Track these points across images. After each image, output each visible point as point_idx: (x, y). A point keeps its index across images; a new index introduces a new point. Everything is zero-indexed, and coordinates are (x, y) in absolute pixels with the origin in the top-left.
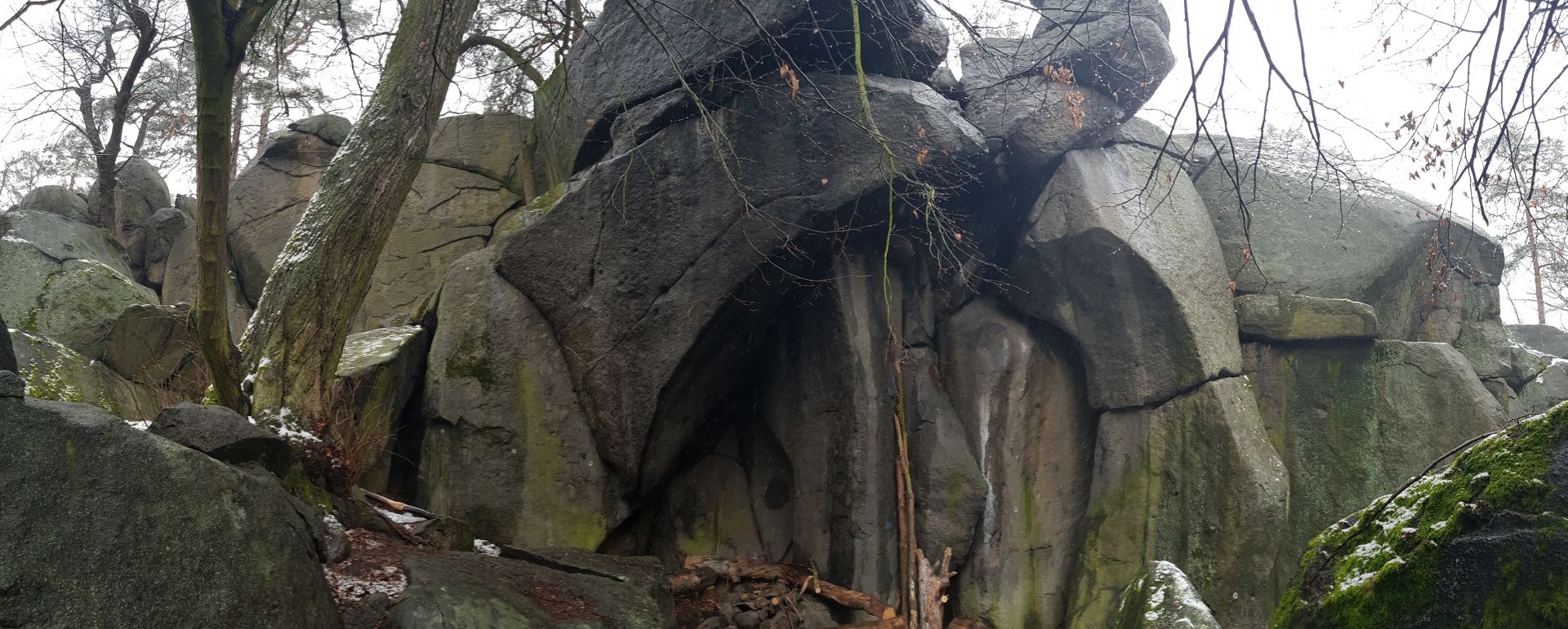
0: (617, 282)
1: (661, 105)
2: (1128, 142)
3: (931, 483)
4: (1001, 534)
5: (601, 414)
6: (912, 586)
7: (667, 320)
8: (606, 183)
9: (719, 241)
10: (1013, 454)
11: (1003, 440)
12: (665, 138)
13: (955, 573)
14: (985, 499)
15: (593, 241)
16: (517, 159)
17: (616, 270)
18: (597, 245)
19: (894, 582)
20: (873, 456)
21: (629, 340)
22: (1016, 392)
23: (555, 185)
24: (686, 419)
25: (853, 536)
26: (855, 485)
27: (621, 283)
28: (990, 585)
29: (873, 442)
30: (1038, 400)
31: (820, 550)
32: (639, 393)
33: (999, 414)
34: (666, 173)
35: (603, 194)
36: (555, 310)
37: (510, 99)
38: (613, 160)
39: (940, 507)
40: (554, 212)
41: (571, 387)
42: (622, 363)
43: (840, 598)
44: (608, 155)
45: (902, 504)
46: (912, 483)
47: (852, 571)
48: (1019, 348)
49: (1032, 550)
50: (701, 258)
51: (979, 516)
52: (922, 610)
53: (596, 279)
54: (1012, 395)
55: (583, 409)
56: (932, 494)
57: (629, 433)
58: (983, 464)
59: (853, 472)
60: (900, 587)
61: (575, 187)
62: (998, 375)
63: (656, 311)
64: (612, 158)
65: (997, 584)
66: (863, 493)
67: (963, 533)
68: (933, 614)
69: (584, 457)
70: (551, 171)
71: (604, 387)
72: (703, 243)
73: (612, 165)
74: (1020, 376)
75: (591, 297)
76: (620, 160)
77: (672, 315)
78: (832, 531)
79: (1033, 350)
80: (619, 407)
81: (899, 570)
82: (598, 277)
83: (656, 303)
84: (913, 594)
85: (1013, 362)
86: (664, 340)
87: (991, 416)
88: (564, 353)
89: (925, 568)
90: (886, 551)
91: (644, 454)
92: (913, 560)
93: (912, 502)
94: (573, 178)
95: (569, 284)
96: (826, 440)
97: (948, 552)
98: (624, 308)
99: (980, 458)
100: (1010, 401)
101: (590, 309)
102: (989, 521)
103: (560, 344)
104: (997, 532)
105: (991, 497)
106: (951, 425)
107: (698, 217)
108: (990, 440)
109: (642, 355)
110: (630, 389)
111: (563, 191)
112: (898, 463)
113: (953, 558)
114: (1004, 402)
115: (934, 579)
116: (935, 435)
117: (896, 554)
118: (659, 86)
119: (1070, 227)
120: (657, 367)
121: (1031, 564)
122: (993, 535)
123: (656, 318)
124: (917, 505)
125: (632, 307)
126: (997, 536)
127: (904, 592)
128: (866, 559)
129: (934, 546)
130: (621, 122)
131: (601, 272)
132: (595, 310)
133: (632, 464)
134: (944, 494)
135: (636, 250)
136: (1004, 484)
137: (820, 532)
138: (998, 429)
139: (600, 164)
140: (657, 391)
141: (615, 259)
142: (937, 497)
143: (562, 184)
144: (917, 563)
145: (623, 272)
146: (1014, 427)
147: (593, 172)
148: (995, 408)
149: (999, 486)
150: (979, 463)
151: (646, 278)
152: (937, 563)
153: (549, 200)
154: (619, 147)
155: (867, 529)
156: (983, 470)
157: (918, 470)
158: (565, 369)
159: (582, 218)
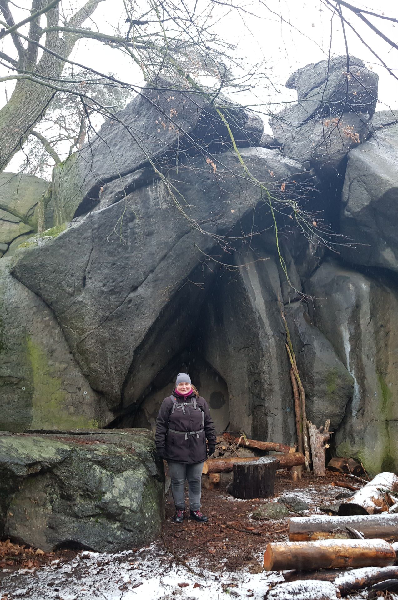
0: (101, 284)
1: (129, 179)
2: (380, 128)
3: (315, 381)
4: (364, 411)
5: (92, 365)
6: (306, 439)
7: (138, 307)
8: (95, 224)
9: (168, 255)
10: (368, 358)
11: (361, 349)
12: (131, 198)
13: (332, 432)
14: (353, 387)
15: (86, 258)
16: (36, 204)
17: (101, 277)
18: (88, 261)
19: (293, 439)
20: (276, 369)
21: (111, 320)
22: (365, 320)
23: (60, 224)
24: (153, 365)
25: (266, 415)
26: (266, 386)
27: (104, 285)
28: (357, 439)
29: (274, 362)
30: (381, 323)
31: (246, 425)
32: (119, 351)
33: (356, 333)
34: (132, 219)
35: (93, 230)
36: (56, 302)
37: (36, 168)
38: (100, 211)
39: (323, 395)
40: (60, 238)
41: (68, 351)
42: (106, 335)
43: (261, 447)
44: (97, 208)
45: (297, 395)
46: (302, 383)
47: (267, 433)
48: (361, 288)
49: (387, 421)
50: (158, 267)
51: (350, 399)
52: (313, 450)
53: (87, 283)
54: (362, 322)
55: (77, 363)
56: (316, 388)
57: (114, 374)
58: (348, 366)
59: (264, 379)
60: (297, 441)
61: (75, 225)
62: (350, 310)
63: (130, 301)
64: (99, 209)
65: (362, 439)
66: (271, 390)
67: (337, 410)
68: (320, 453)
69: (79, 389)
70: (58, 215)
71: (93, 349)
72: (158, 258)
73: (100, 213)
74: (366, 308)
75: (83, 295)
76: (105, 210)
77: (140, 303)
78: (253, 414)
79: (371, 287)
80: (106, 359)
81: (296, 433)
82: (88, 281)
83: (129, 296)
84: (306, 444)
85: (359, 298)
86: (136, 318)
87: (350, 333)
88: (63, 331)
89: (313, 429)
90: (287, 422)
91: (125, 384)
92: (306, 427)
93: (303, 393)
94: (74, 220)
95: (68, 286)
96: (246, 365)
97: (328, 422)
98: (107, 301)
99: (346, 363)
100: (362, 326)
101: (82, 302)
102: (356, 403)
103: (59, 324)
104: (361, 410)
105: (357, 386)
106: (323, 344)
107: (154, 242)
108: (352, 350)
109: (120, 329)
110: (113, 349)
111: (66, 228)
112: (292, 372)
113: (331, 425)
114: (358, 326)
115: (319, 435)
116: (314, 353)
117: (293, 424)
118: (128, 169)
119: (372, 195)
120: (132, 335)
121: (387, 428)
122: (358, 411)
123: (129, 306)
124: (306, 396)
125: (112, 300)
126: (361, 411)
127: (300, 444)
128: (275, 427)
129: (318, 419)
130: (106, 189)
131: (90, 278)
132: (86, 302)
133: (117, 390)
134: (324, 387)
135: (114, 264)
136: (364, 377)
137: (246, 416)
138: (356, 342)
139: (92, 213)
140: (132, 350)
141: (100, 270)
142: (320, 389)
143: (66, 223)
144: (308, 428)
145: (105, 278)
146: (367, 340)
147: (88, 217)
148: (353, 331)
149: (361, 379)
150: (346, 366)
151: (121, 282)
152: (322, 427)
153: (56, 231)
154: (104, 203)
155: (275, 412)
156: (349, 370)
157: (305, 375)
158: (63, 340)
159: (79, 244)
